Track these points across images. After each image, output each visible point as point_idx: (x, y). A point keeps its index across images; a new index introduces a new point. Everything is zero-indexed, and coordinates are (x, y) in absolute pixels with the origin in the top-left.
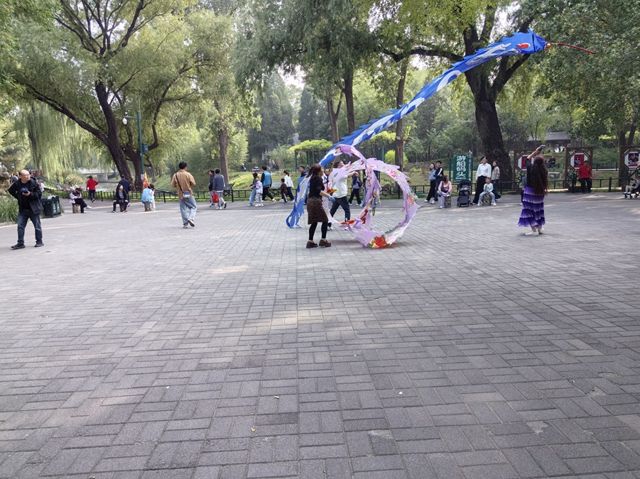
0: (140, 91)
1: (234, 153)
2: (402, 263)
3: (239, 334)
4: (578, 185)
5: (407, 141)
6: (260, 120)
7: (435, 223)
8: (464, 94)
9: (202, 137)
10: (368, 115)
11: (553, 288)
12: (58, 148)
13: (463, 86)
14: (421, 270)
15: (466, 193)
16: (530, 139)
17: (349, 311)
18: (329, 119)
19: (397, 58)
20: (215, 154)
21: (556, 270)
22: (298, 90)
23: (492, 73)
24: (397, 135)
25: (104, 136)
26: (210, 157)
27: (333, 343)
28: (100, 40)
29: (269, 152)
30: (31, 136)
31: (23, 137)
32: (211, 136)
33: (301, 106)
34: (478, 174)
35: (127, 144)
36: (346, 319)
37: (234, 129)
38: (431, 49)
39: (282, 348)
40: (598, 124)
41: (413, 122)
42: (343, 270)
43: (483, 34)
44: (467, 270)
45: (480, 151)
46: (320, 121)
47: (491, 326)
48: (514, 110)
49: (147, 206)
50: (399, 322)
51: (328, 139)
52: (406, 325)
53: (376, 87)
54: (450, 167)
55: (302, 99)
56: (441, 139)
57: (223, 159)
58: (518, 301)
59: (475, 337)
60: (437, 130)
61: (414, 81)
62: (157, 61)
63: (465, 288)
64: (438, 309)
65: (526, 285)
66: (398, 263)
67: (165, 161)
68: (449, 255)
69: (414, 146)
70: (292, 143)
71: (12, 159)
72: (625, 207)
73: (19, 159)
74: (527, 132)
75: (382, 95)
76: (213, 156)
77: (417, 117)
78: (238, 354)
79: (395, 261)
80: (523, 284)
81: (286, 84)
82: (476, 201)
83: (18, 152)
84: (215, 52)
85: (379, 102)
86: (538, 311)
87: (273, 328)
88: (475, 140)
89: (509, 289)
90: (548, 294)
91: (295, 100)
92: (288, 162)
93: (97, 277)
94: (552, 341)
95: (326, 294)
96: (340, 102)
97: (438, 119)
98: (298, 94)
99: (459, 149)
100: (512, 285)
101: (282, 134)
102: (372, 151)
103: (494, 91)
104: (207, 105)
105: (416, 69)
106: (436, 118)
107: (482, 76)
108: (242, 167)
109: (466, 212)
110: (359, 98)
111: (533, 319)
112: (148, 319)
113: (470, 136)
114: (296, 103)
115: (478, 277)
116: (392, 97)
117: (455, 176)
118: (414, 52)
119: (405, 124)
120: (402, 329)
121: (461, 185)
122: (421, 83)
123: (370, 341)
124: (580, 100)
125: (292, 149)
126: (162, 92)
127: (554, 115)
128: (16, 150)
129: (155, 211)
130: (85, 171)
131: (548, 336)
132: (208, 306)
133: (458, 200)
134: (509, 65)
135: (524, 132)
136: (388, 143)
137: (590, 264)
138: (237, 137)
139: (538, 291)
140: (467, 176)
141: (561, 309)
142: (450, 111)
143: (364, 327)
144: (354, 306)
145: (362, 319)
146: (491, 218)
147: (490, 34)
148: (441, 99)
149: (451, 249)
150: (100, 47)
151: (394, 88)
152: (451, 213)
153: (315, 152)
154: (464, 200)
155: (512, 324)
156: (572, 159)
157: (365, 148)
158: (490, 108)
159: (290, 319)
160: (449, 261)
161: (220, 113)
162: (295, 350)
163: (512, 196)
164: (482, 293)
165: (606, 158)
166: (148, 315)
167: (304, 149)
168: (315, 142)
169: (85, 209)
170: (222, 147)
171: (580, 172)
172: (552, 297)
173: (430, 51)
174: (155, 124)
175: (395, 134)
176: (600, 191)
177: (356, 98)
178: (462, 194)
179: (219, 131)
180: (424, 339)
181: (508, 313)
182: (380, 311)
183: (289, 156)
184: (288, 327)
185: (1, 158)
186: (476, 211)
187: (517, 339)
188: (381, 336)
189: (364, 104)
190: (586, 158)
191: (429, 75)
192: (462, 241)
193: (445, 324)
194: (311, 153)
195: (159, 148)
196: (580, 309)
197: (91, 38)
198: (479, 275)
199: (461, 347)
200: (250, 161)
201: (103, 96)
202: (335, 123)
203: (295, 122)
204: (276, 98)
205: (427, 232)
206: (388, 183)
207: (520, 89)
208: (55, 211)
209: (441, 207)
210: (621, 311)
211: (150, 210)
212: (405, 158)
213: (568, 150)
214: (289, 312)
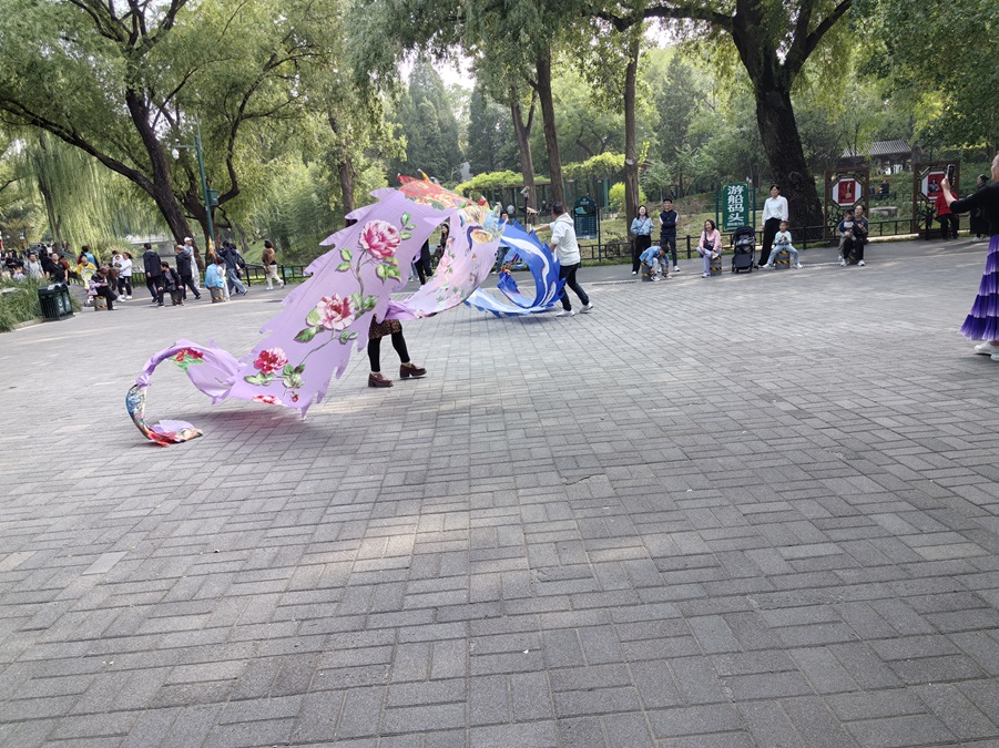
0: (201, 103)
2: (637, 391)
3: (281, 586)
4: (936, 225)
5: (644, 167)
6: (405, 144)
7: (697, 305)
8: (736, 81)
9: (315, 175)
10: (579, 127)
11: (946, 440)
12: (89, 205)
13: (733, 68)
14: (674, 405)
15: (747, 249)
16: (846, 154)
17: (527, 513)
18: (516, 137)
19: (621, 24)
20: (335, 203)
21: (939, 396)
22: (465, 93)
24: (626, 158)
25: (146, 179)
26: (328, 208)
27: (480, 611)
28: (128, 22)
30: (42, 188)
31: (31, 190)
32: (328, 173)
33: (471, 118)
34: (766, 215)
35: (188, 193)
36: (516, 536)
37: (363, 161)
38: (679, 6)
39: (365, 628)
40: (974, 118)
41: (652, 136)
42: (524, 410)
44: (763, 404)
45: (763, 178)
46: (503, 141)
47: (832, 549)
48: (820, 104)
49: (215, 294)
50: (630, 541)
51: (517, 170)
52: (644, 552)
53: (590, 79)
54: (717, 207)
55: (471, 107)
56: (700, 160)
57: (347, 209)
58: (880, 478)
59: (800, 584)
60: (693, 147)
61: (651, 67)
62: (225, 52)
63: (762, 447)
64: (713, 502)
65: (888, 436)
66: (631, 392)
67: (251, 217)
68: (726, 370)
69: (655, 175)
70: (459, 179)
71: (20, 225)
73: (32, 225)
74: (840, 142)
75: (600, 92)
76: (333, 205)
77: (660, 127)
78: (264, 648)
79: (625, 387)
80: (882, 434)
81: (445, 84)
82: (763, 262)
83: (29, 214)
84: (320, 31)
85: (596, 103)
86: (930, 503)
87: (359, 567)
88: (755, 160)
89: (855, 445)
90: (938, 457)
91: (461, 109)
93: (67, 441)
94: (984, 594)
95: (483, 471)
96: (533, 108)
97: (692, 129)
98: (466, 100)
99: (729, 177)
100: (860, 436)
101: (443, 166)
102: (588, 186)
103: (788, 72)
104: (315, 123)
105: (655, 44)
106: (690, 126)
107: (765, 49)
109: (748, 283)
110: (564, 100)
111: (925, 528)
112: (111, 546)
113: (747, 154)
114: (464, 113)
115: (788, 419)
116: (616, 94)
117: (726, 220)
118: (649, 13)
119: (640, 139)
120: (635, 564)
121: (737, 237)
122: (664, 68)
123: (563, 603)
124: (939, 78)
125: (460, 188)
126: (239, 104)
127: (883, 113)
128: (27, 210)
129: (227, 302)
130: (137, 240)
131: (970, 579)
132: (247, 507)
133: (733, 263)
134: (811, 28)
135: (836, 143)
136: (613, 172)
138: (368, 173)
139: (916, 450)
140: (746, 220)
141: (978, 498)
142: (713, 114)
143: (553, 560)
144: (538, 499)
145: (551, 537)
146: (793, 292)
148: (697, 94)
149: (727, 356)
150: (128, 31)
151: (619, 79)
152: (722, 284)
153: (496, 191)
154: (744, 261)
155: (878, 542)
156: (925, 183)
157: (576, 181)
158: (782, 102)
159: (398, 541)
160: (725, 383)
161: (339, 135)
162: (388, 636)
163: (824, 250)
164: (799, 457)
167: (478, 187)
168: (496, 176)
169: (114, 303)
170: (345, 191)
171: (939, 203)
172: (949, 464)
173: (676, 10)
174: (231, 157)
175: (623, 156)
177: (558, 101)
178: (740, 250)
179: (339, 166)
180: (683, 591)
181: (865, 509)
182: (590, 513)
184: (391, 563)
185: (4, 224)
186: (767, 280)
187: (901, 589)
188: (588, 585)
189: (573, 110)
191: (676, 55)
192: (748, 339)
193: (730, 545)
194: (489, 193)
195: (241, 197)
197: (114, 18)
198: (788, 413)
199: (773, 618)
201: (139, 115)
202: (525, 142)
203: (463, 146)
204: (429, 108)
205: (682, 324)
206: (614, 237)
207: (830, 69)
208: (62, 309)
209: (705, 275)
211: (220, 300)
212: (642, 195)
213: (917, 167)
214: (402, 520)
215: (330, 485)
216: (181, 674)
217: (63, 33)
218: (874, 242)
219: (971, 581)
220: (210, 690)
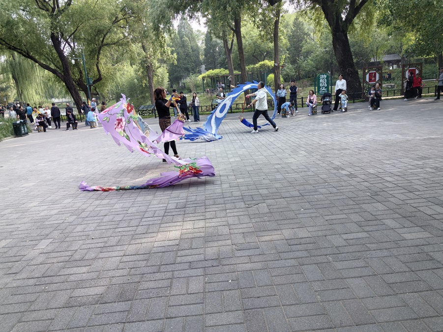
0: (85, 39)
1: (159, 82)
2: (279, 166)
3: (122, 253)
5: (283, 66)
6: (176, 57)
7: (306, 128)
8: (323, 28)
9: (136, 71)
10: (254, 49)
11: (415, 187)
12: (34, 85)
13: (322, 22)
14: (296, 172)
15: (328, 103)
16: (372, 60)
17: (231, 220)
18: (225, 53)
19: (272, 3)
20: (145, 83)
21: (413, 167)
22: (202, 34)
23: (344, 11)
24: (275, 62)
25: (60, 73)
26: (142, 86)
27: (210, 263)
28: (51, 3)
29: (184, 80)
30: (14, 77)
31: (9, 78)
32: (142, 70)
33: (206, 45)
34: (336, 88)
35: (79, 79)
36: (225, 230)
37: (157, 65)
39: (159, 271)
40: (429, 44)
41: (286, 53)
42: (229, 175)
44: (335, 171)
45: (336, 71)
46: (220, 55)
47: (365, 235)
48: (361, 38)
49: (92, 124)
50: (276, 233)
51: (226, 68)
52: (283, 237)
53: (258, 27)
54: (315, 84)
55: (206, 40)
56: (307, 64)
57: (151, 86)
58: (386, 203)
59: (351, 250)
60: (304, 57)
61: (286, 22)
62: (95, 16)
63: (335, 190)
64: (312, 215)
65: (390, 185)
66: (277, 166)
67: (108, 90)
68: (318, 157)
69: (288, 70)
70: (200, 73)
71: (4, 94)
73: (10, 94)
74: (370, 55)
75: (263, 33)
76: (144, 85)
77: (289, 49)
78: (114, 281)
79: (274, 164)
80: (387, 184)
81: (194, 30)
83: (8, 89)
84: (137, 6)
85: (261, 38)
86: (408, 214)
87: (156, 244)
88: (332, 63)
89: (375, 189)
90: (412, 194)
91: (201, 41)
92: (198, 87)
93: (26, 190)
94: (431, 254)
95: (211, 202)
96: (233, 40)
97: (304, 50)
98: (203, 37)
99: (320, 71)
100: (377, 185)
101: (193, 67)
102: (257, 75)
103: (347, 24)
104: (136, 47)
105: (287, 11)
106: (303, 48)
107: (336, 13)
109: (329, 118)
110: (247, 37)
111: (406, 225)
112: (46, 237)
113: (328, 61)
114: (202, 43)
115: (346, 178)
116: (270, 34)
117: (319, 90)
119: (281, 54)
120: (278, 242)
121: (324, 97)
122: (291, 22)
123: (246, 260)
124: (414, 26)
125: (200, 77)
126: (101, 39)
127: (389, 42)
128: (7, 88)
129: (98, 128)
131: (425, 247)
132: (106, 219)
133: (322, 109)
134: (357, 4)
135: (368, 56)
136: (269, 69)
138: (160, 70)
139: (402, 191)
140: (328, 90)
141: (429, 212)
142: (313, 43)
143: (242, 241)
144: (235, 214)
145: (241, 231)
146: (349, 122)
148: (306, 34)
149: (319, 150)
150: (51, 7)
151: (271, 27)
152: (317, 119)
153: (216, 78)
154: (327, 108)
155: (385, 232)
157: (252, 73)
158: (344, 37)
159: (174, 233)
160: (318, 162)
161: (146, 53)
162: (169, 275)
163: (362, 103)
164: (351, 195)
165: (428, 71)
166: (47, 231)
167: (209, 76)
168: (217, 71)
169: (46, 129)
170: (149, 78)
172: (417, 197)
174: (98, 63)
175: (273, 62)
176: (428, 96)
177: (244, 37)
178: (325, 104)
179: (146, 67)
180: (299, 254)
181: (379, 217)
182: (258, 220)
183: (198, 82)
184: (171, 243)
186: (337, 117)
187: (395, 252)
188: (257, 252)
189: (250, 41)
190: (417, 72)
191: (297, 16)
192: (328, 143)
193: (320, 233)
194: (214, 79)
195: (101, 81)
197: (45, 1)
198: (346, 175)
199: (339, 265)
200: (172, 87)
201: (57, 44)
202: (230, 56)
203: (202, 58)
204: (187, 41)
205: (299, 136)
207: (365, 22)
208: (23, 132)
209: (310, 114)
211: (94, 127)
212: (282, 79)
213: (404, 66)
214: (175, 224)
215: (143, 209)
216: (78, 292)
217: (22, 8)
218: (384, 99)
219: (426, 248)
220: (91, 299)
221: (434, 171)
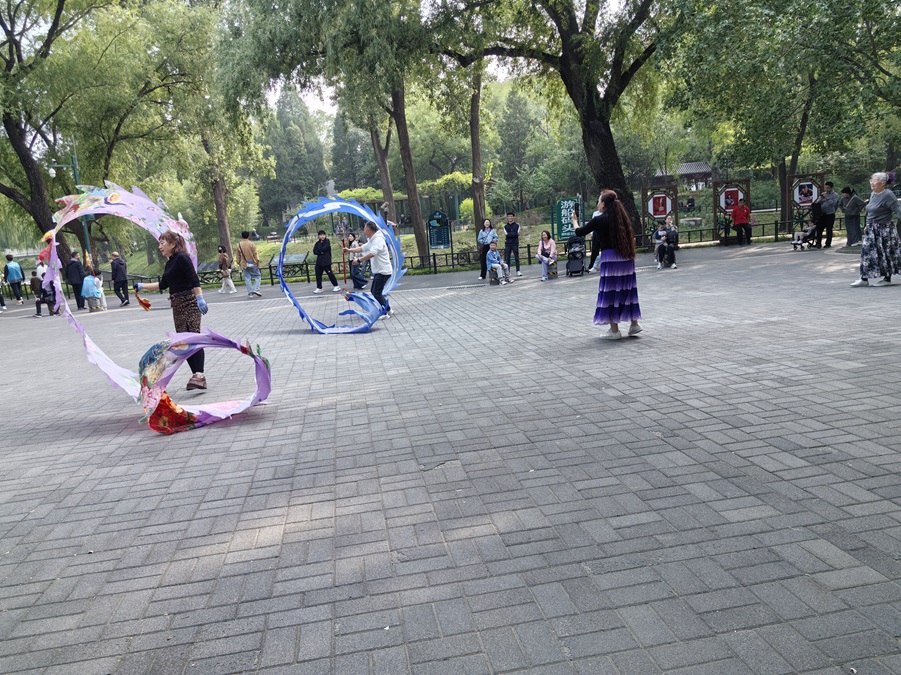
0: (78, 125)
1: (238, 214)
2: (486, 383)
3: (154, 582)
4: (733, 233)
5: (489, 184)
6: (274, 164)
7: (536, 305)
8: (564, 111)
9: (190, 192)
10: (432, 149)
11: (745, 417)
13: (562, 99)
14: (518, 394)
15: (578, 255)
16: (659, 173)
17: (388, 500)
18: (375, 157)
19: (464, 61)
20: (210, 217)
21: (739, 379)
22: (328, 118)
23: (601, 80)
24: (474, 176)
25: (23, 197)
26: (203, 222)
27: (344, 593)
28: (5, 50)
29: (292, 210)
32: (202, 190)
33: (335, 141)
36: (377, 521)
37: (235, 179)
38: (513, 47)
40: (758, 144)
41: (495, 157)
42: (386, 404)
43: (585, 21)
44: (593, 391)
45: (592, 193)
46: (364, 161)
47: (653, 517)
48: (635, 132)
49: (92, 304)
50: (480, 520)
51: (377, 187)
52: (493, 529)
53: (439, 108)
54: (553, 219)
55: (335, 131)
56: (537, 179)
57: (221, 223)
58: (691, 452)
59: (627, 550)
60: (530, 167)
61: (492, 97)
62: (100, 79)
63: (594, 429)
64: (552, 481)
65: (698, 416)
66: (481, 384)
67: (128, 231)
68: (562, 362)
69: (499, 191)
72: (805, 263)
74: (653, 163)
75: (448, 118)
76: (207, 219)
77: (502, 149)
78: (137, 643)
79: (476, 380)
80: (692, 414)
81: (310, 111)
84: (192, 61)
85: (446, 129)
86: (733, 472)
87: (230, 558)
88: (584, 178)
89: (671, 425)
90: (738, 432)
91: (325, 133)
94: (777, 549)
96: (389, 132)
97: (530, 151)
98: (329, 124)
99: (563, 193)
100: (674, 416)
101: (310, 183)
102: (441, 201)
103: (607, 105)
104: (189, 144)
105: (494, 78)
106: (528, 149)
107: (588, 84)
108: (253, 234)
109: (581, 285)
110: (417, 126)
111: (728, 494)
113: (577, 173)
114: (328, 136)
115: (615, 404)
116: (463, 120)
117: (560, 230)
118: (488, 52)
119: (485, 160)
120: (485, 540)
121: (569, 245)
122: (503, 99)
123: (420, 581)
124: (730, 111)
126: (115, 126)
127: (687, 139)
129: (106, 311)
131: (766, 537)
133: (567, 268)
134: (625, 67)
135: (649, 164)
136: (463, 188)
137: (789, 364)
138: (241, 191)
139: (720, 427)
141: (771, 466)
142: (547, 138)
143: (412, 542)
144: (398, 485)
145: (409, 520)
147: (594, 23)
148: (533, 121)
149: (563, 349)
150: (5, 59)
151: (465, 108)
152: (559, 287)
154: (576, 266)
155: (691, 509)
156: (722, 197)
157: (430, 197)
158: (603, 130)
159: (268, 532)
160: (562, 373)
161: (212, 155)
162: (258, 623)
163: (644, 256)
164: (625, 437)
165: (762, 194)
168: (358, 192)
170: (219, 206)
171: (734, 215)
172: (747, 437)
173: (511, 50)
174: (107, 175)
175: (471, 175)
176: (763, 241)
177: (412, 126)
178: (573, 257)
179: (213, 184)
180: (528, 563)
181: (679, 480)
182: (445, 496)
184: (261, 553)
187: (710, 549)
188: (444, 562)
189: (425, 134)
190: (741, 196)
191: (513, 88)
192: (580, 334)
193: (567, 518)
196: (804, 463)
198: (615, 398)
199: (604, 582)
200: (266, 224)
201: (16, 137)
202: (384, 162)
203: (328, 165)
204: (296, 131)
205: (525, 322)
206: (465, 246)
207: (642, 102)
209: (544, 279)
210: (875, 461)
211: (97, 310)
212: (488, 209)
213: (716, 185)
214: (272, 512)
215: (203, 482)
218: (683, 248)
219: (767, 539)
221: (778, 385)
